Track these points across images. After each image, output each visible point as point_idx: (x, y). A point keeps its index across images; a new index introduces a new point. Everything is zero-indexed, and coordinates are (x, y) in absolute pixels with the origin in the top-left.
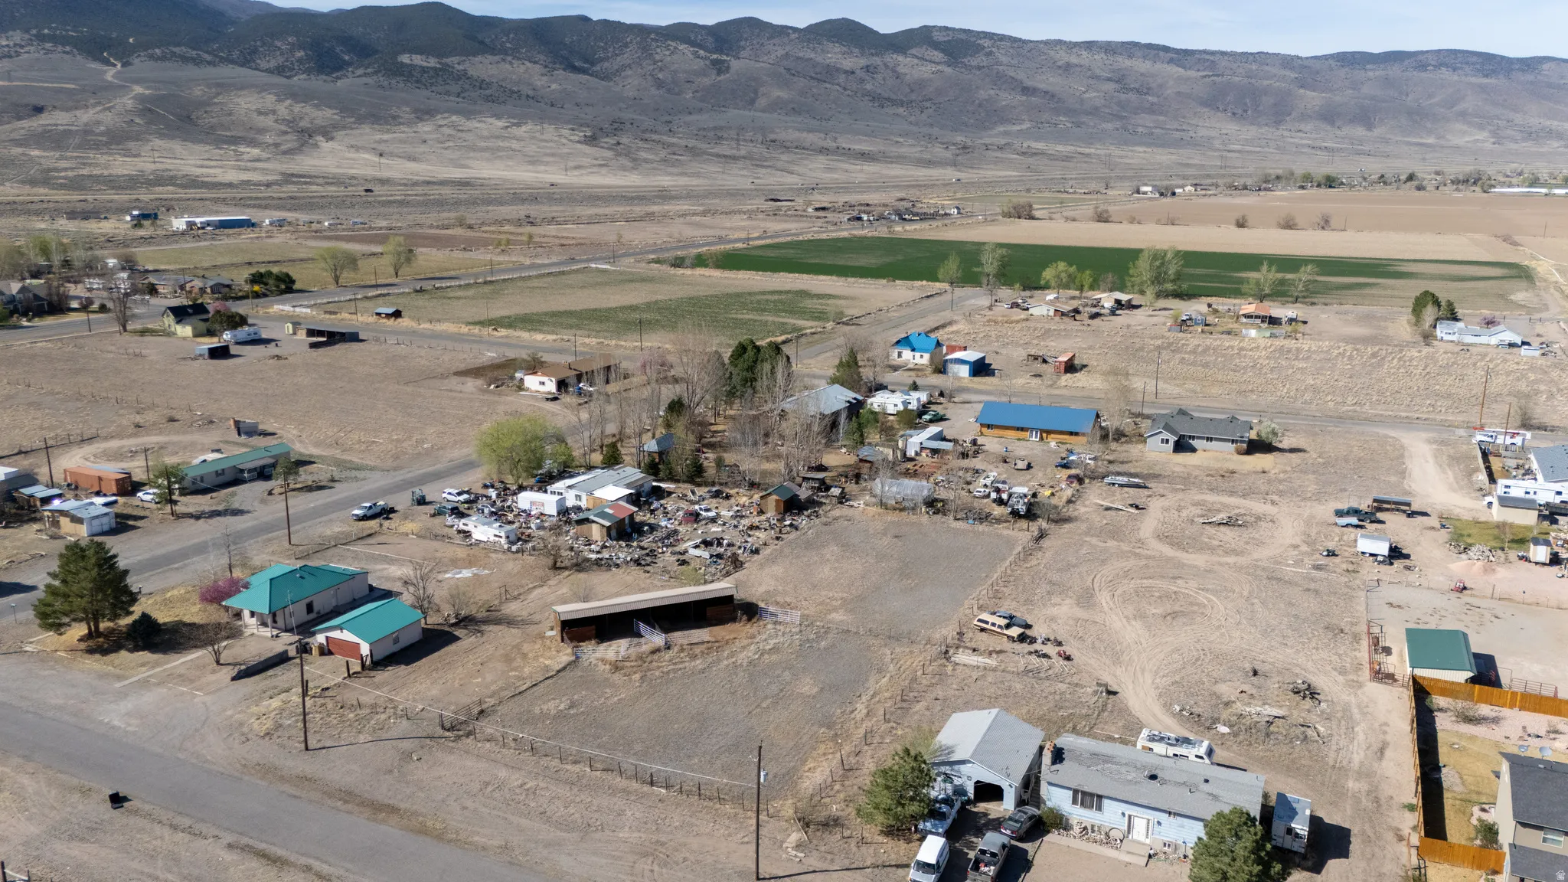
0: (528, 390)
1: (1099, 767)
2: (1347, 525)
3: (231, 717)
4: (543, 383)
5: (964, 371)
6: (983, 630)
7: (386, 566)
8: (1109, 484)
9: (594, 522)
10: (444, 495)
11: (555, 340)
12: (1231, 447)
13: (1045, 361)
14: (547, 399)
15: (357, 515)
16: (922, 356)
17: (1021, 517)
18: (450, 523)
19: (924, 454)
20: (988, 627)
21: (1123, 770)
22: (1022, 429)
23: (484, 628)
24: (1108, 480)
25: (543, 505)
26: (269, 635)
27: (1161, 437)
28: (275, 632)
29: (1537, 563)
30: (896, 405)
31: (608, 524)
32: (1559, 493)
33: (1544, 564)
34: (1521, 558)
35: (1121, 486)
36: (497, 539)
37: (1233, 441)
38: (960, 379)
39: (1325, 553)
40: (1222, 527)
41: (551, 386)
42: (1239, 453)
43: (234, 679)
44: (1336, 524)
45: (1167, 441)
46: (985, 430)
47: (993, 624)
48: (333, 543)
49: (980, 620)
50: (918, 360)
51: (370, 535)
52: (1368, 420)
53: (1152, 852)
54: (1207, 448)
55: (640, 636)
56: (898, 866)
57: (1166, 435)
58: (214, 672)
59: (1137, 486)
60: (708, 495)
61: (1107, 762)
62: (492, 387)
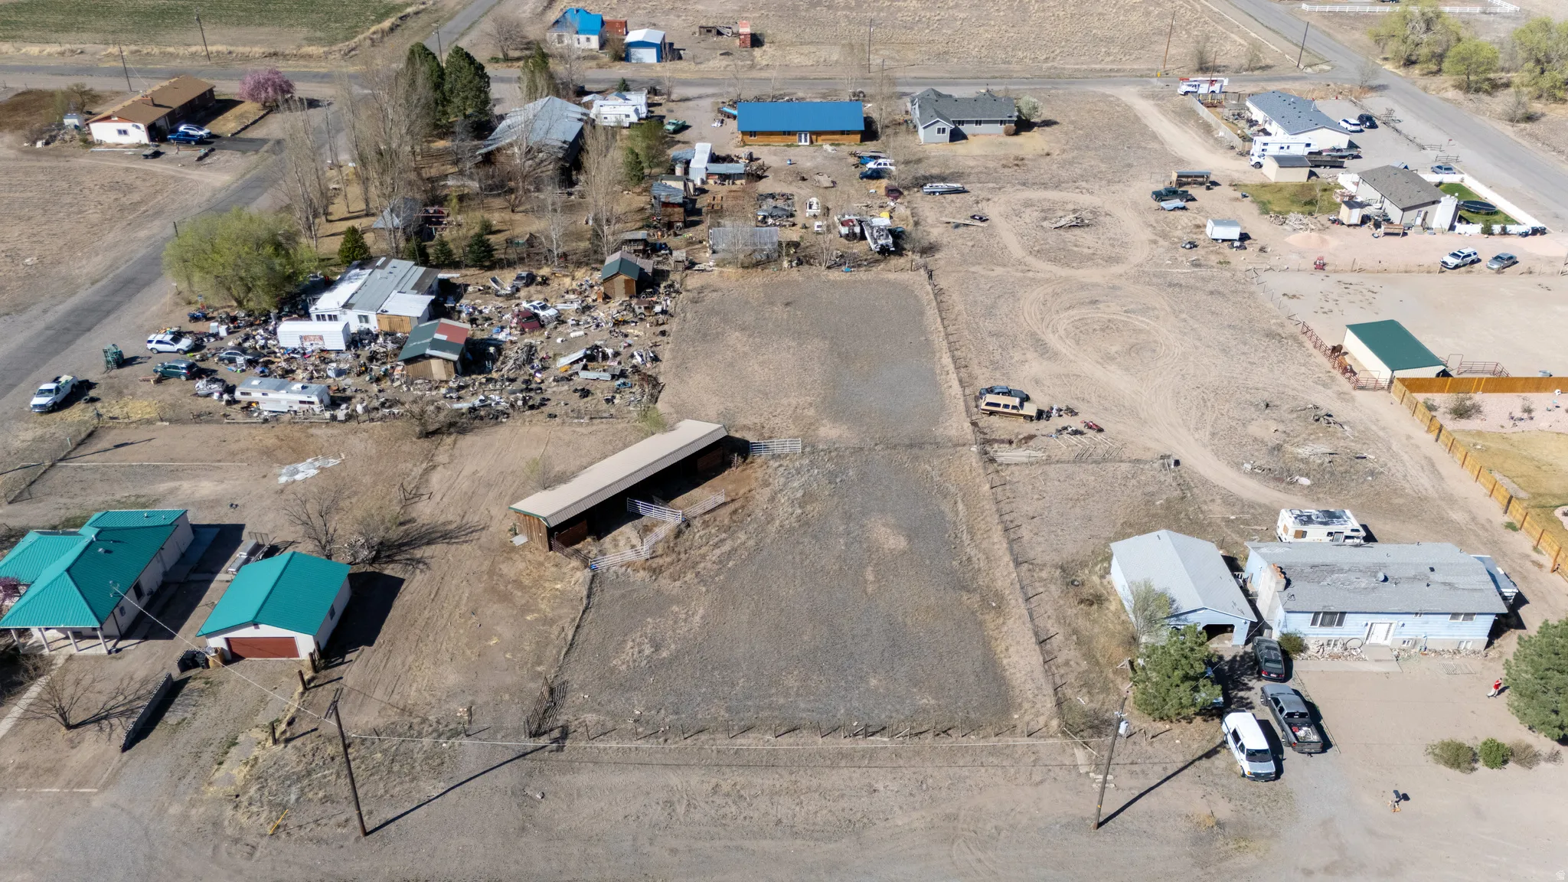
0: (100, 143)
1: (1328, 580)
2: (1174, 209)
3: (185, 818)
4: (125, 132)
5: (649, 56)
6: (992, 413)
7: (176, 484)
8: (930, 193)
9: (432, 357)
10: (150, 346)
11: (62, 54)
12: (1001, 128)
13: (719, 33)
14: (146, 157)
15: (41, 406)
16: (588, 40)
17: (890, 253)
18: (205, 391)
19: (711, 182)
20: (1000, 409)
21: (1352, 577)
22: (789, 133)
23: (418, 553)
24: (927, 188)
25: (321, 338)
26: (105, 652)
27: (937, 126)
28: (110, 644)
29: (1349, 226)
30: (627, 116)
31: (455, 357)
32: (1308, 145)
33: (1356, 225)
34: (1334, 222)
35: (942, 193)
36: (306, 406)
37: (1002, 122)
38: (649, 66)
39: (1188, 246)
40: (1073, 229)
41: (138, 135)
42: (1008, 134)
43: (126, 747)
44: (1163, 209)
45: (944, 130)
46: (747, 138)
47: (1006, 406)
48: (48, 463)
49: (988, 404)
50: (584, 45)
51: (90, 435)
52: (1073, 78)
53: (1396, 653)
54: (977, 132)
55: (641, 516)
56: (1209, 755)
57: (943, 124)
58: (73, 745)
59: (956, 191)
60: (520, 284)
61: (1333, 572)
62: (39, 144)
